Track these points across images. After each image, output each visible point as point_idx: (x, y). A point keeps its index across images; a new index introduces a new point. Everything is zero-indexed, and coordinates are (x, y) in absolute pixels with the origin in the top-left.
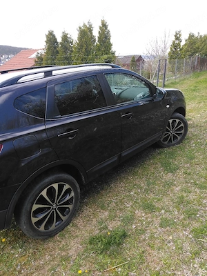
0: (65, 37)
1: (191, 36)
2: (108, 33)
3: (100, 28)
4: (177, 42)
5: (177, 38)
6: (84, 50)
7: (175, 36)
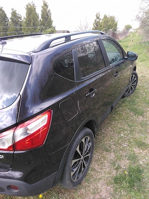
0: (14, 14)
1: (105, 17)
2: (49, 11)
3: (43, 7)
4: (98, 20)
5: (98, 18)
6: (32, 24)
7: (96, 16)
